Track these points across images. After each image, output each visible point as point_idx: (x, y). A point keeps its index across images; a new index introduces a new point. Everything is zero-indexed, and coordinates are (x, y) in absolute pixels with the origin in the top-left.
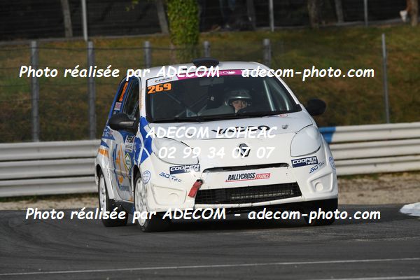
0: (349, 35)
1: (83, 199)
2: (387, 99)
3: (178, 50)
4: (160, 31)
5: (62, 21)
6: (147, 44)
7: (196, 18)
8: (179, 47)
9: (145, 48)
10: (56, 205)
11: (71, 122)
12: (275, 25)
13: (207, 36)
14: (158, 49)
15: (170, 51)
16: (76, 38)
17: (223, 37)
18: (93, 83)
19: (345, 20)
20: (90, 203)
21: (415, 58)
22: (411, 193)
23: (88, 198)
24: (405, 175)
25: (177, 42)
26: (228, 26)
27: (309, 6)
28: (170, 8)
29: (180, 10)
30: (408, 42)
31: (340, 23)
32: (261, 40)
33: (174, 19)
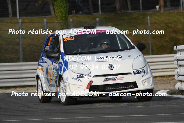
0: (134, 16)
1: (17, 88)
2: (150, 45)
3: (58, 23)
4: (51, 15)
5: (8, 10)
6: (45, 20)
7: (67, 9)
8: (59, 21)
9: (44, 22)
10: (5, 91)
11: (12, 55)
12: (101, 12)
13: (72, 17)
14: (50, 22)
15: (55, 24)
16: (14, 18)
17: (78, 17)
18: (21, 38)
19: (132, 10)
20: (20, 90)
21: (162, 27)
22: (161, 86)
23: (19, 88)
24: (158, 78)
25: (58, 19)
26: (81, 13)
27: (116, 4)
28: (55, 5)
29: (59, 5)
30: (160, 19)
31: (130, 11)
32: (95, 19)
33: (57, 9)
